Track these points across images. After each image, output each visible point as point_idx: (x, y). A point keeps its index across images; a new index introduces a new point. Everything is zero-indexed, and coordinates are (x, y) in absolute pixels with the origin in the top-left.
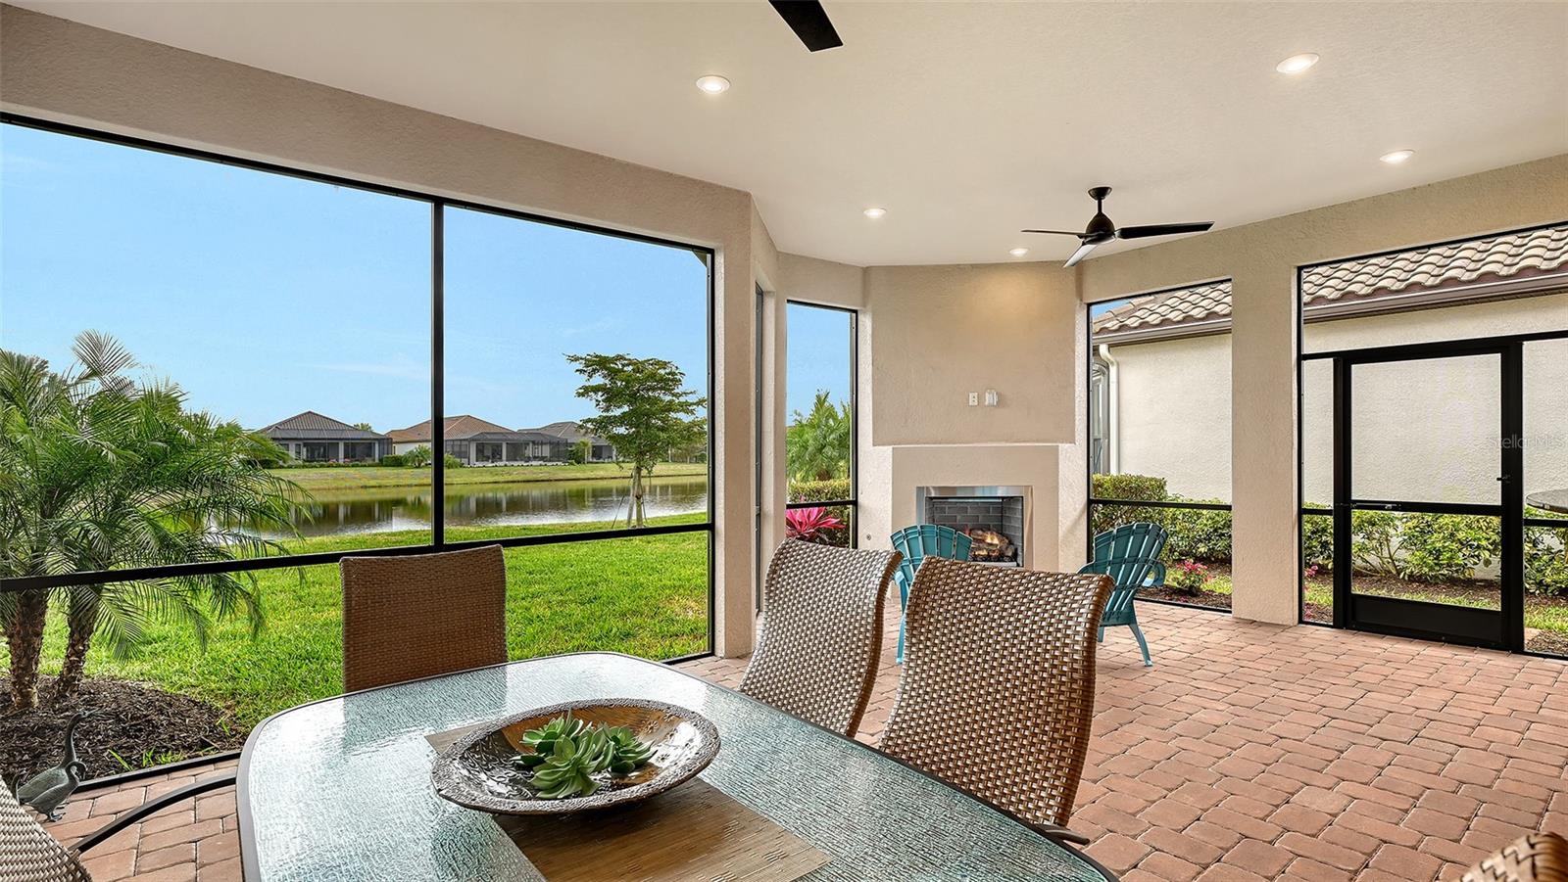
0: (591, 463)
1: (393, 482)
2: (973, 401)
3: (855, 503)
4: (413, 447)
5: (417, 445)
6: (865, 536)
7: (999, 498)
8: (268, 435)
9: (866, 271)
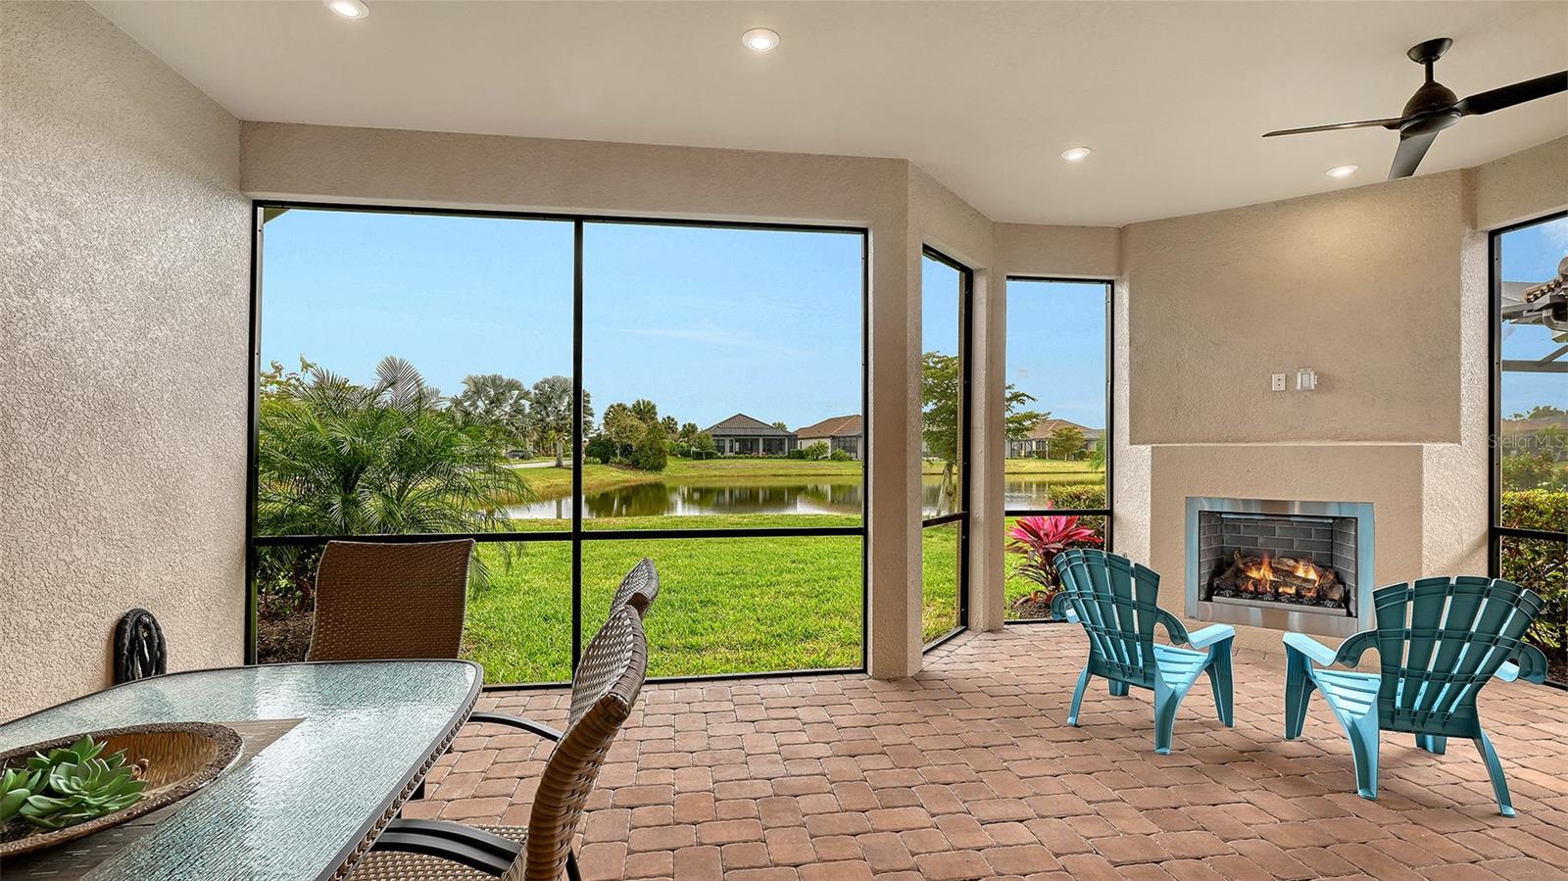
1: (796, 472)
2: (1278, 383)
3: (1110, 513)
4: (811, 443)
5: (816, 441)
7: (1328, 518)
8: (710, 434)
9: (1122, 232)
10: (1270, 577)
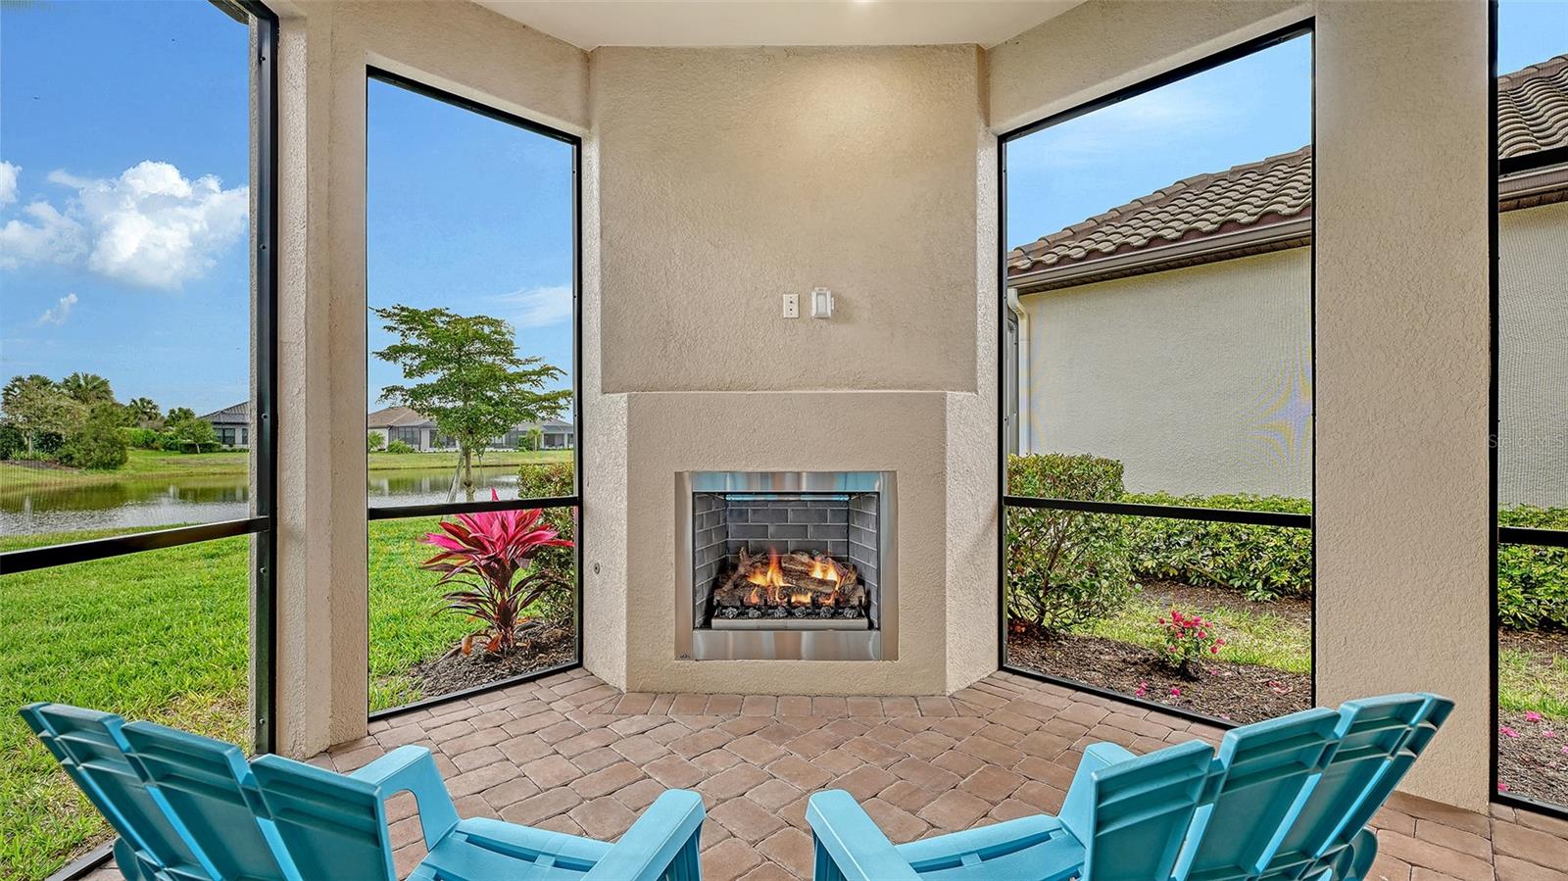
0: (543, 450)
2: (789, 310)
3: (578, 502)
6: (592, 566)
8: (212, 421)
9: (588, 58)
10: (780, 582)
